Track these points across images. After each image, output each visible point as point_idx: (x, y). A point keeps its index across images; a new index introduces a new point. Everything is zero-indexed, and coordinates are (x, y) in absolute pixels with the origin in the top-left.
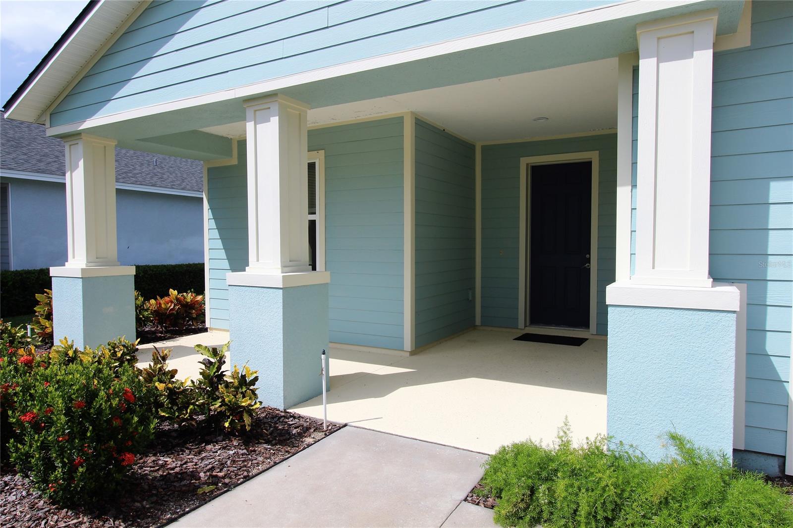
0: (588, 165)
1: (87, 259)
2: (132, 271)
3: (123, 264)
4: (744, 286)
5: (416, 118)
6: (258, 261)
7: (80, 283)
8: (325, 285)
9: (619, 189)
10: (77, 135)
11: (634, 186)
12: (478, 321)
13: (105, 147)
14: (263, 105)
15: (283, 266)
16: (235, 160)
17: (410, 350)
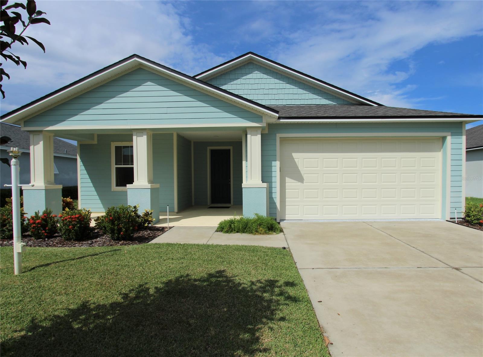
0: (229, 150)
1: (44, 182)
2: (60, 187)
3: (57, 184)
4: (268, 183)
5: (177, 134)
6: (138, 180)
7: (44, 191)
8: (158, 188)
9: (243, 162)
10: (41, 132)
11: (247, 161)
12: (193, 204)
13: (50, 137)
14: (140, 131)
15: (148, 182)
16: (95, 142)
17: (177, 211)
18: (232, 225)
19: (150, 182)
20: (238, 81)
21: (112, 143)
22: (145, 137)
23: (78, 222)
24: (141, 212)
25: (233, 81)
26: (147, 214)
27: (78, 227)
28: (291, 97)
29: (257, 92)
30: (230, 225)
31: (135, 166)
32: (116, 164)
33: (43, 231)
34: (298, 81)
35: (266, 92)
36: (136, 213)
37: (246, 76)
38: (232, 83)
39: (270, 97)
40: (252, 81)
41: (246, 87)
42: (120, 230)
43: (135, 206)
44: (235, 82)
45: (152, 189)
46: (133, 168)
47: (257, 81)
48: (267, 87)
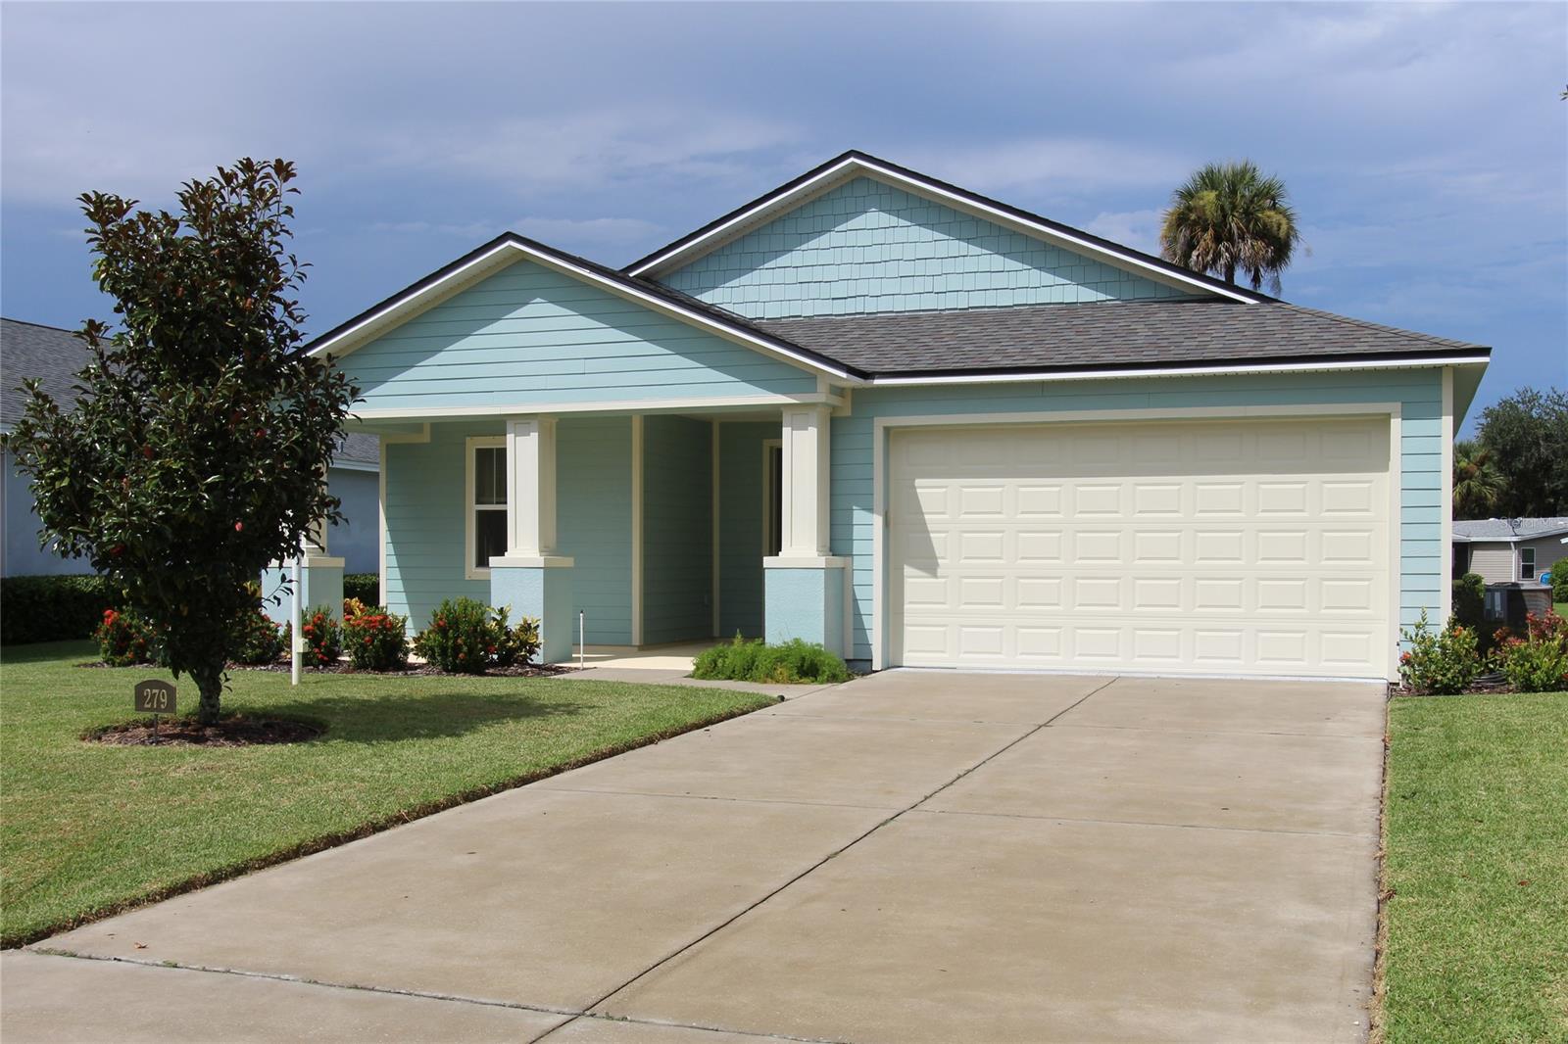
2: (340, 562)
4: (850, 559)
6: (517, 547)
7: (306, 573)
8: (570, 568)
12: (716, 631)
14: (524, 420)
15: (541, 551)
16: (426, 438)
17: (638, 644)
18: (720, 660)
19: (544, 549)
20: (824, 240)
21: (468, 439)
22: (534, 438)
23: (380, 631)
24: (513, 624)
25: (808, 241)
26: (527, 628)
27: (381, 641)
28: (983, 281)
29: (879, 270)
30: (715, 662)
31: (510, 508)
32: (478, 502)
33: (317, 650)
34: (1007, 230)
35: (907, 269)
36: (500, 624)
37: (845, 225)
38: (804, 247)
39: (919, 285)
40: (864, 238)
41: (847, 255)
42: (457, 649)
43: (502, 609)
44: (813, 244)
45: (548, 570)
46: (506, 511)
47: (879, 236)
48: (909, 252)
